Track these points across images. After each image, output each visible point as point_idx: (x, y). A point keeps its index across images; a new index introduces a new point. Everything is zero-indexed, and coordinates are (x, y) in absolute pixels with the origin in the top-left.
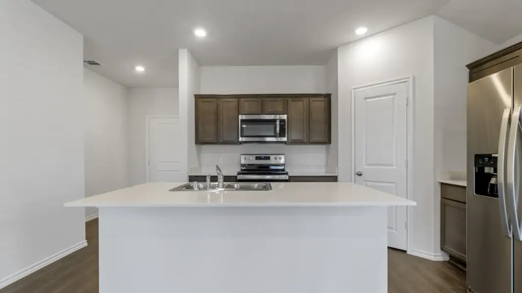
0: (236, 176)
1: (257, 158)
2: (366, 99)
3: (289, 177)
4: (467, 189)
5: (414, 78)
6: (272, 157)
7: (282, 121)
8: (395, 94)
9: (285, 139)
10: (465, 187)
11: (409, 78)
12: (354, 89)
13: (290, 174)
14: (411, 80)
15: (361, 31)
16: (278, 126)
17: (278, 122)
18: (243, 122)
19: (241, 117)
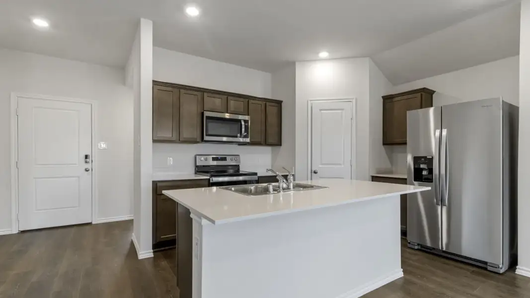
0: (209, 179)
1: (214, 159)
2: (321, 110)
3: (259, 177)
4: (408, 180)
5: (356, 99)
6: (228, 158)
7: (246, 121)
8: (342, 109)
9: (248, 140)
10: (406, 179)
11: (353, 99)
12: (311, 101)
13: (259, 175)
14: (354, 100)
15: (324, 54)
16: (243, 126)
17: (243, 123)
18: (208, 118)
19: (207, 114)
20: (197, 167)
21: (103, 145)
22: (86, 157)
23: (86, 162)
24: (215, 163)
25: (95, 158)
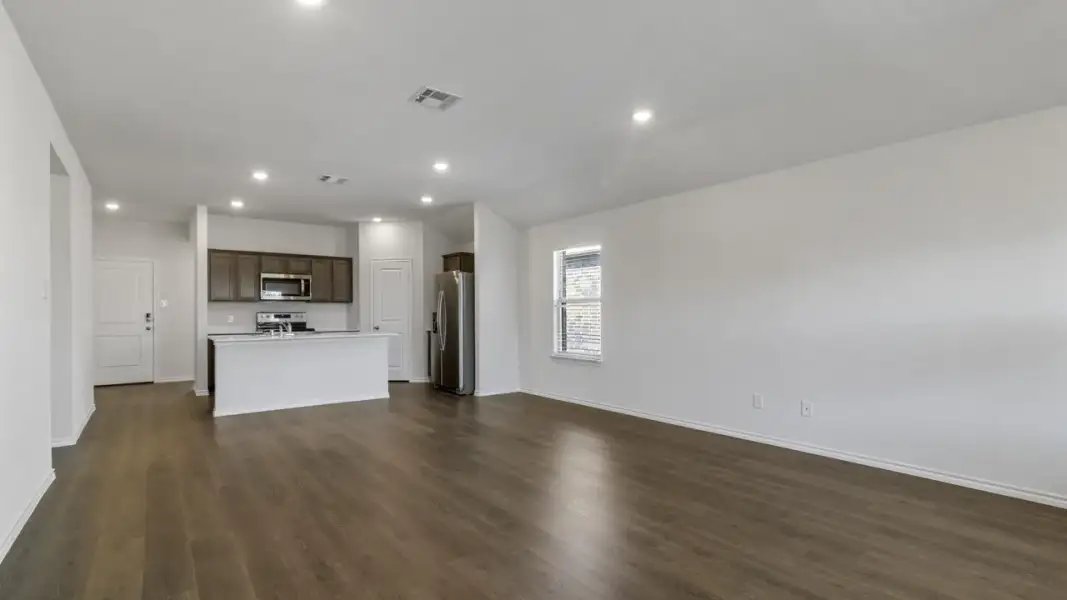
1: (276, 316)
2: (382, 269)
6: (293, 315)
7: (307, 281)
8: (401, 269)
9: (310, 298)
11: (409, 259)
12: (374, 260)
14: (411, 261)
16: (303, 286)
17: (303, 282)
18: (265, 280)
19: (263, 275)
20: (258, 324)
21: (164, 304)
22: (148, 315)
23: (148, 321)
24: (277, 320)
25: (156, 316)
